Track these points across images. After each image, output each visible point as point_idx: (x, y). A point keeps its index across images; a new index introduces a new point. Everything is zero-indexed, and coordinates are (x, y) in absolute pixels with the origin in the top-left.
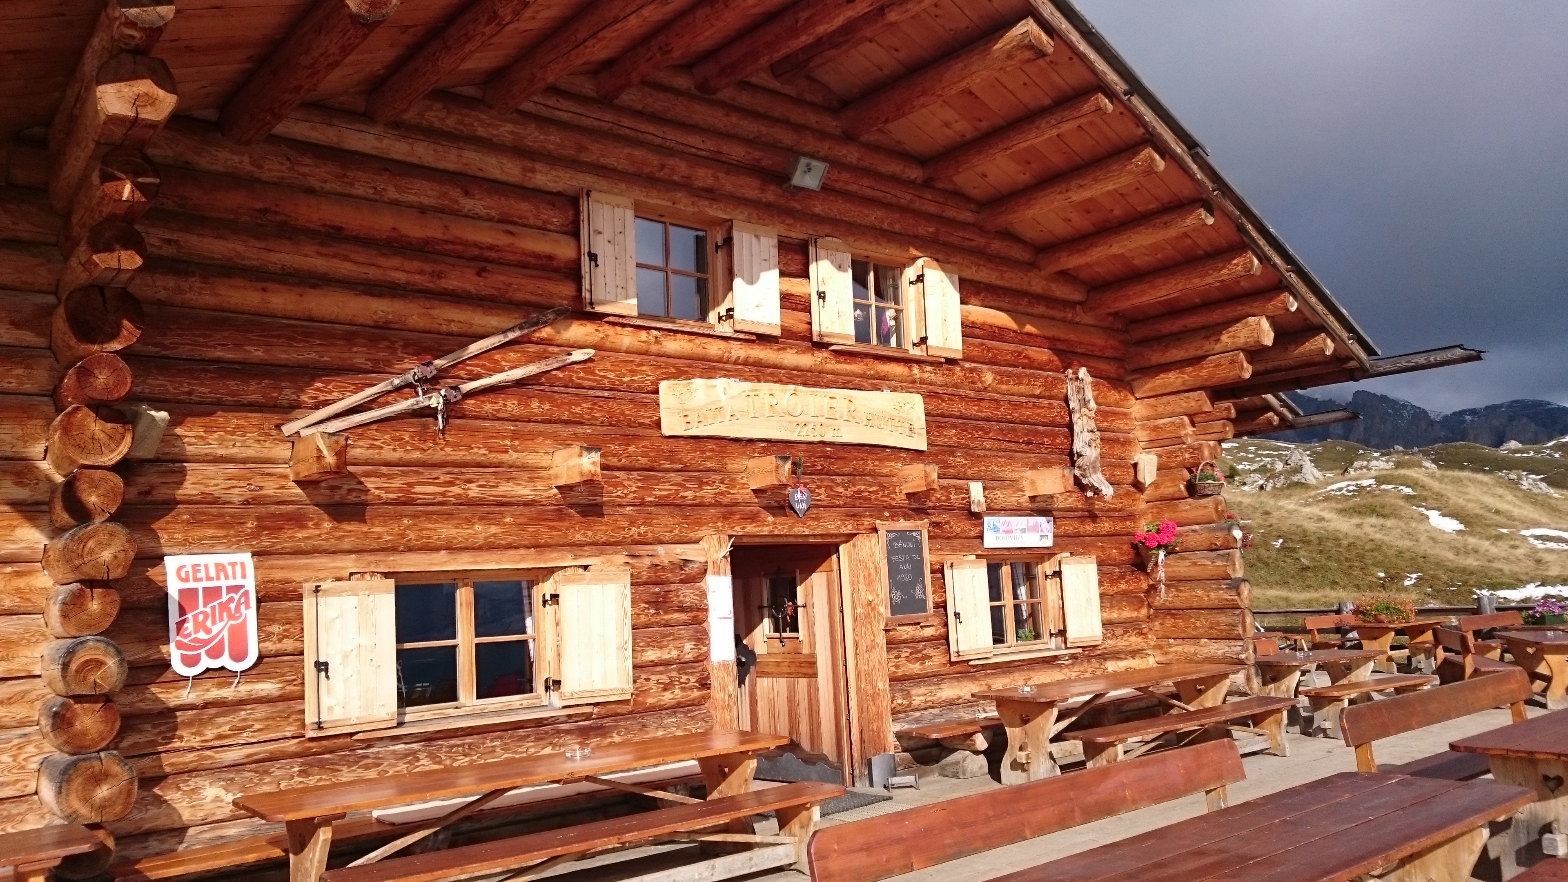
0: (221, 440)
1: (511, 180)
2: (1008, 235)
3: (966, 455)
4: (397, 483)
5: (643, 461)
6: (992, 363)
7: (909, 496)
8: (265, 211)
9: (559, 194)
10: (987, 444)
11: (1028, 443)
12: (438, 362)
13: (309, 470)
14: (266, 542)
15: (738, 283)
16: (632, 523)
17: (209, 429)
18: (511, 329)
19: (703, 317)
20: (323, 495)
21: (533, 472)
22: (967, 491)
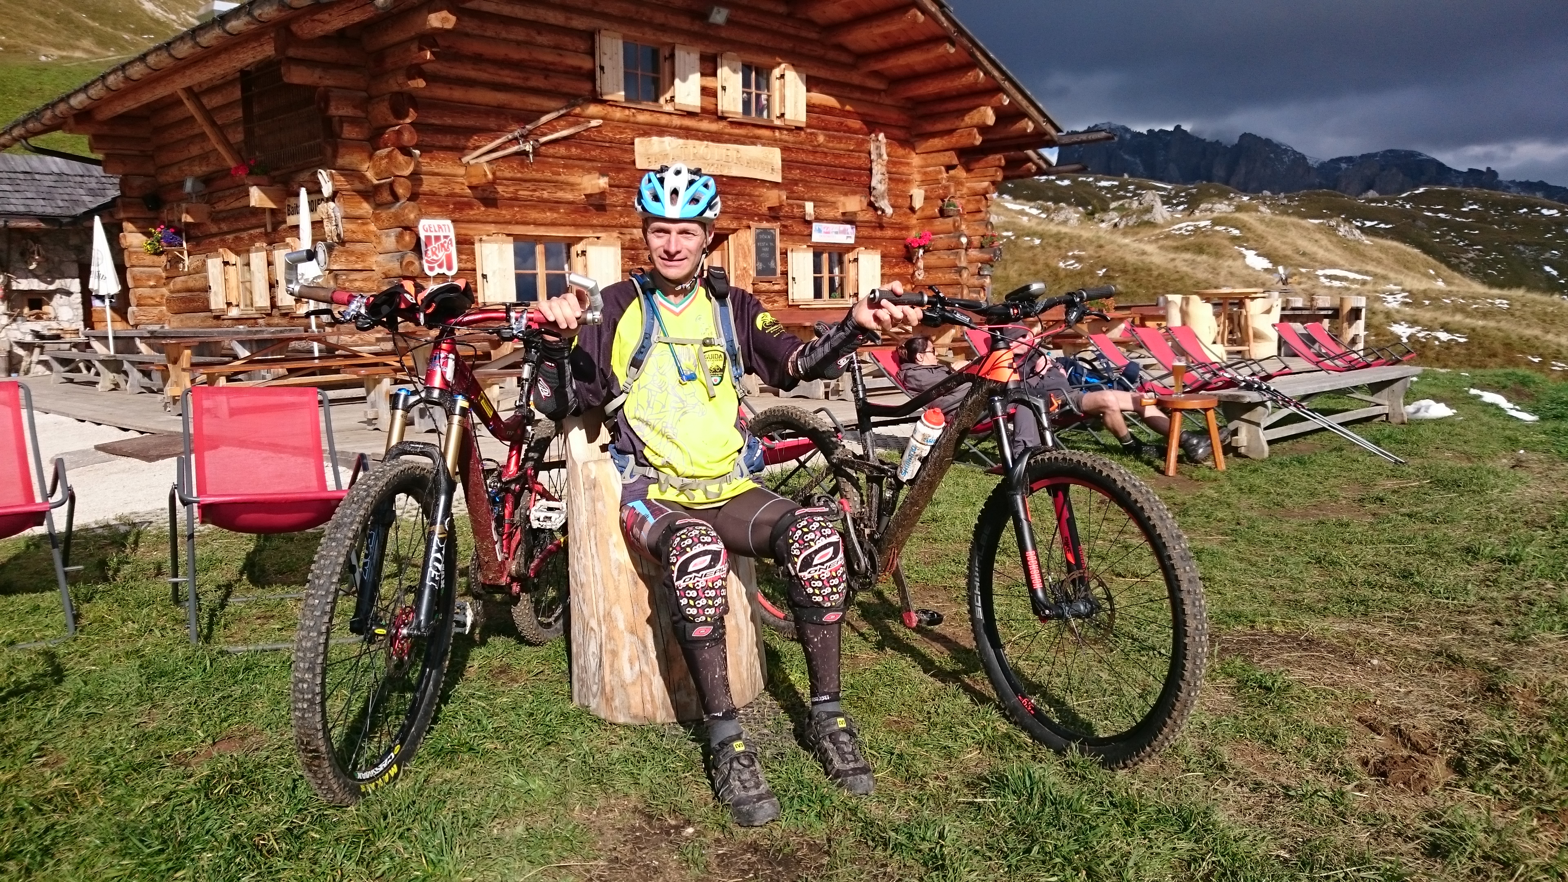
0: (436, 165)
1: (560, 24)
2: (841, 48)
3: (804, 186)
4: (511, 189)
5: (626, 182)
6: (824, 129)
7: (770, 209)
8: (449, 47)
9: (583, 31)
10: (818, 180)
11: (843, 180)
12: (528, 127)
13: (475, 181)
14: (457, 216)
15: (677, 81)
16: (621, 216)
17: (432, 159)
18: (562, 109)
19: (656, 100)
20: (479, 193)
21: (572, 186)
22: (804, 207)
